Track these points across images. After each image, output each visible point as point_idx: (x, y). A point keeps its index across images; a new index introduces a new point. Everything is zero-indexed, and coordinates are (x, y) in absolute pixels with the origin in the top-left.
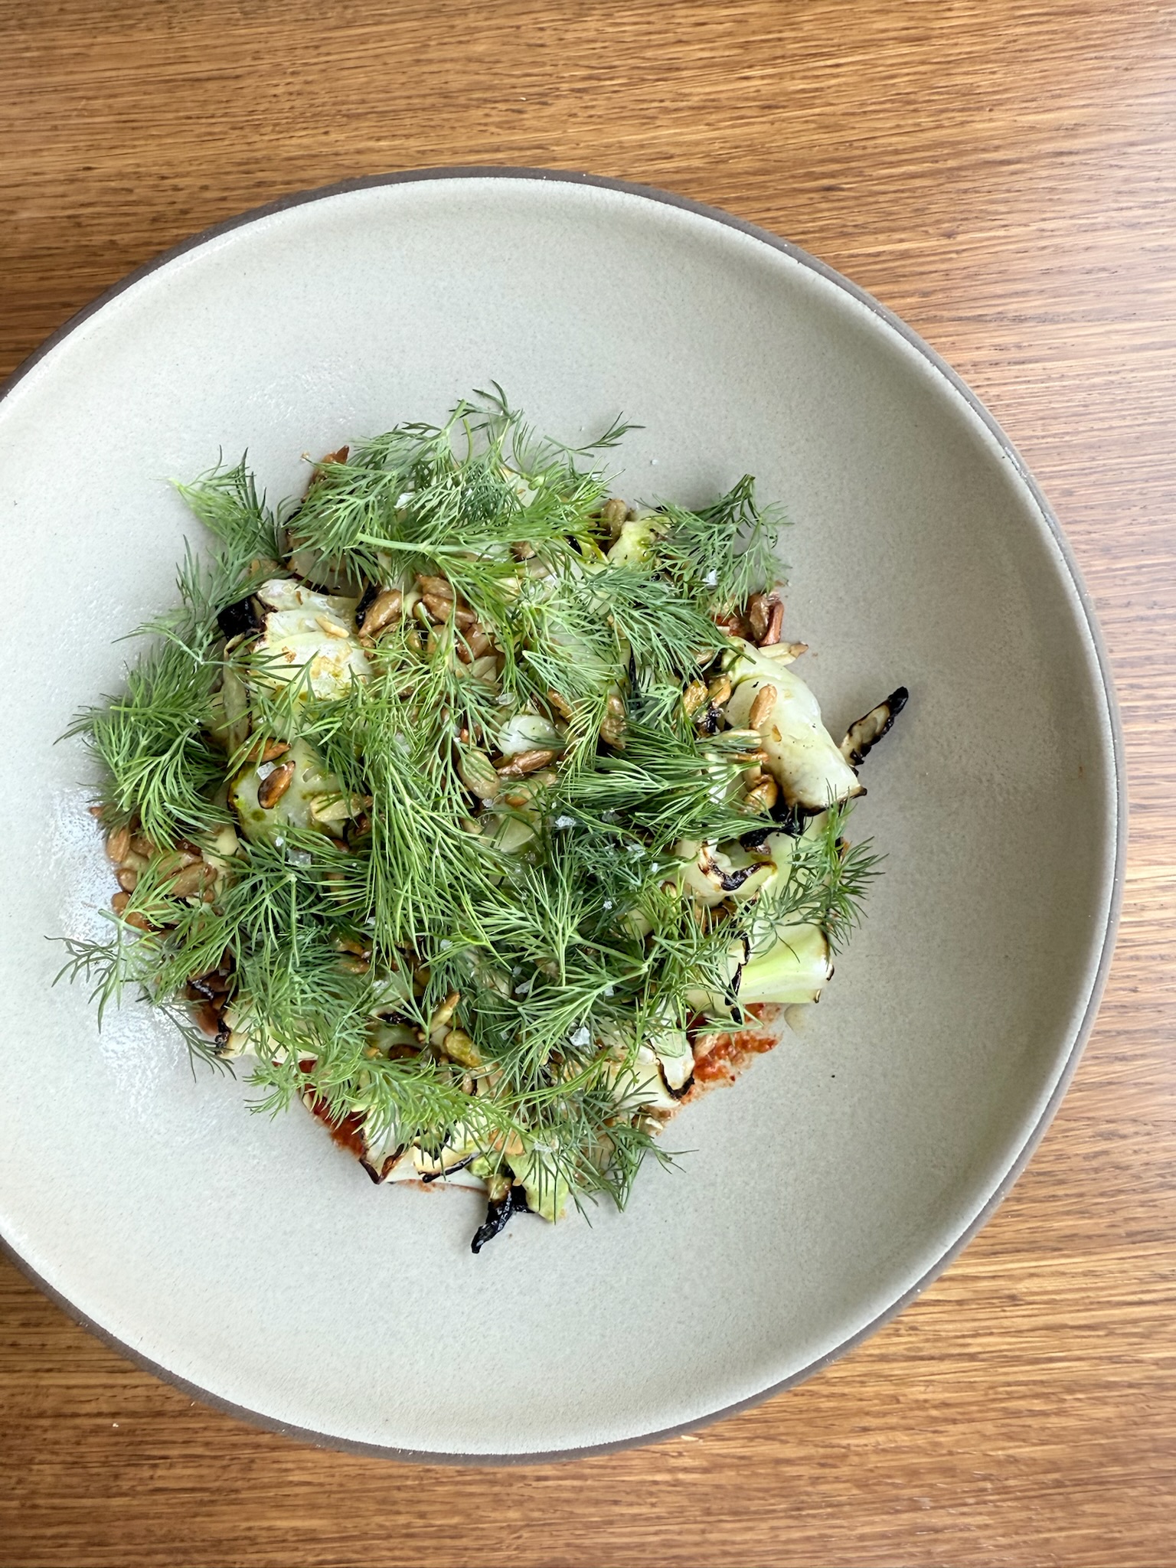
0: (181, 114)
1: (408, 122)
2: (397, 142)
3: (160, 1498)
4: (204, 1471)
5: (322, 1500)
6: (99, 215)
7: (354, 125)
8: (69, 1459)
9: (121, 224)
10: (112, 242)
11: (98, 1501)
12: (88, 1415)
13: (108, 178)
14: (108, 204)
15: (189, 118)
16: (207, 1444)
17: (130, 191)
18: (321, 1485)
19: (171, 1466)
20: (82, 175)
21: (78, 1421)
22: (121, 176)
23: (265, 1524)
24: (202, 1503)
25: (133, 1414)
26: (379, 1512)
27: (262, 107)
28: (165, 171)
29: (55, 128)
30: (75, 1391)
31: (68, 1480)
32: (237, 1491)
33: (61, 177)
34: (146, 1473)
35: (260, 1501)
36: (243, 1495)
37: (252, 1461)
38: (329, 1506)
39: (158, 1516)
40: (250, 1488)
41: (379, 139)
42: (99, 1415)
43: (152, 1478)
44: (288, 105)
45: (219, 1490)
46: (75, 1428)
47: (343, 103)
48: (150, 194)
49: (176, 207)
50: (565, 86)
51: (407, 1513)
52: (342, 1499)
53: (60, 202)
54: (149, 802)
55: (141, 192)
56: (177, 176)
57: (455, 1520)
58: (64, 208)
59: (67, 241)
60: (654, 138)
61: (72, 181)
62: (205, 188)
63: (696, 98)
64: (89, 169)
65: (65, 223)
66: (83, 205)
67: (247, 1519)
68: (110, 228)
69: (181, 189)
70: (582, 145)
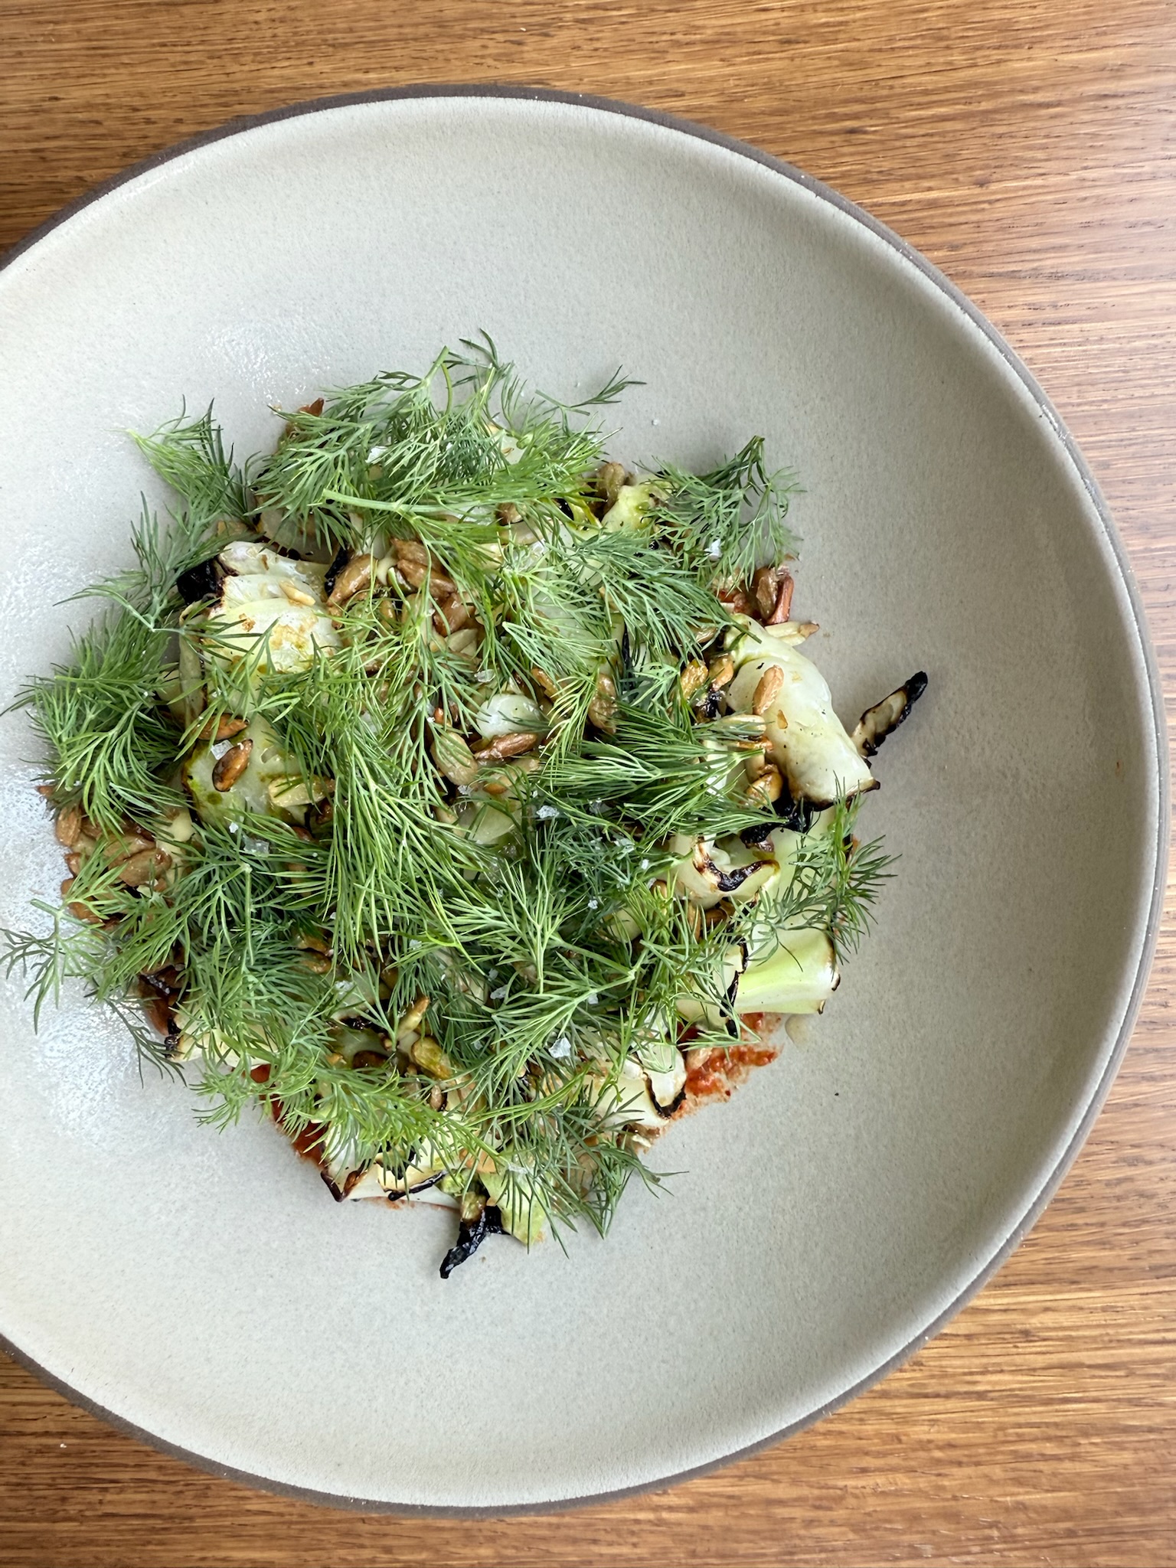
0: (155, 41)
1: (398, 53)
2: (387, 75)
3: (110, 1523)
4: (156, 1497)
5: (282, 1530)
6: (65, 148)
7: (341, 54)
8: (14, 1480)
9: (89, 159)
10: (80, 178)
11: (45, 1525)
12: (34, 1434)
13: (76, 109)
14: (75, 137)
15: (164, 45)
16: (160, 1468)
17: (98, 123)
18: (281, 1515)
19: (122, 1491)
20: (47, 105)
21: (23, 1440)
22: (89, 106)
23: (222, 1554)
24: (154, 1530)
25: (82, 1434)
26: (342, 1545)
27: (242, 35)
28: (137, 102)
29: (20, 54)
30: (20, 1408)
31: (12, 1502)
32: (191, 1519)
33: (25, 107)
34: (94, 1497)
35: (216, 1530)
36: (198, 1523)
37: (208, 1487)
38: (289, 1537)
39: (108, 1543)
40: (205, 1516)
41: (367, 72)
42: (47, 1434)
43: (101, 1502)
44: (269, 33)
45: (171, 1518)
46: (21, 1447)
47: (330, 31)
48: (121, 127)
49: (147, 141)
50: (568, 16)
51: (372, 1547)
52: (303, 1530)
53: (23, 133)
54: (93, 784)
55: (111, 125)
56: (151, 107)
57: (424, 1556)
58: (27, 141)
59: (31, 177)
60: (664, 74)
61: (36, 112)
62: (179, 121)
63: (709, 32)
64: (56, 99)
65: (30, 157)
66: (47, 138)
67: (202, 1549)
68: (77, 163)
69: (154, 123)
70: (586, 80)
